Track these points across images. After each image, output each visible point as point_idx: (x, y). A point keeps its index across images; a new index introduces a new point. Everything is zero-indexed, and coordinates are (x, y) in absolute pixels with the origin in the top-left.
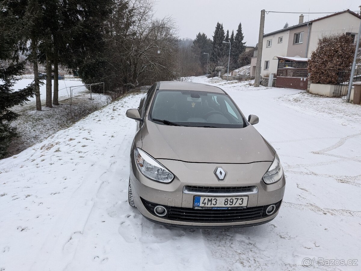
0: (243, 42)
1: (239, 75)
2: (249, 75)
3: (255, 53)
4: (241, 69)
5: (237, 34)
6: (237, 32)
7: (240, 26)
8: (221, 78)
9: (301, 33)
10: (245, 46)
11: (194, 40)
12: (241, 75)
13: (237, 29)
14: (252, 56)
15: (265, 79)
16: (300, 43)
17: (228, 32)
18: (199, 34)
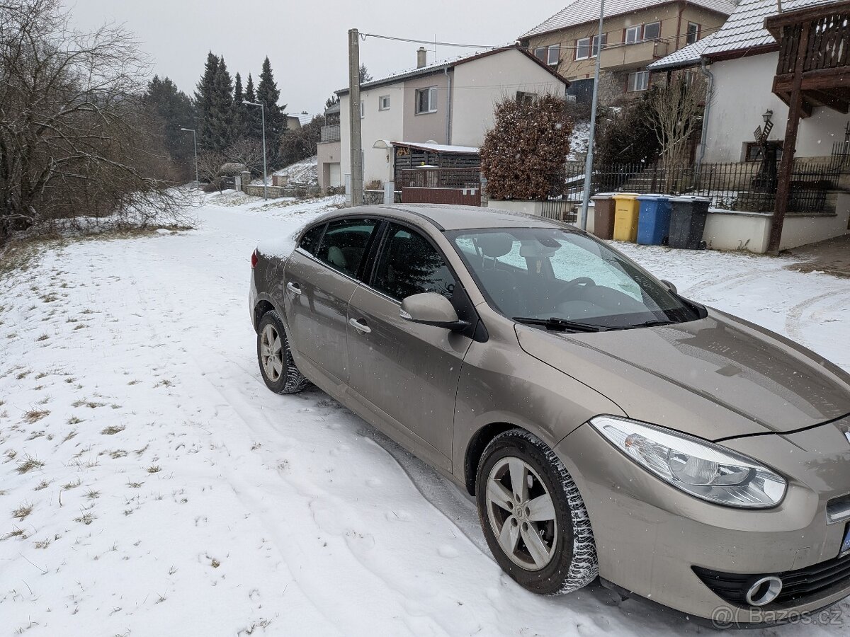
0: (279, 103)
1: (292, 184)
2: (318, 185)
3: (326, 132)
4: (291, 169)
5: (262, 85)
6: (262, 80)
7: (267, 65)
8: (243, 193)
9: (431, 89)
10: (286, 115)
11: (143, 94)
12: (296, 184)
13: (261, 72)
14: (319, 139)
15: (371, 192)
16: (430, 111)
17: (238, 77)
18: (156, 79)
